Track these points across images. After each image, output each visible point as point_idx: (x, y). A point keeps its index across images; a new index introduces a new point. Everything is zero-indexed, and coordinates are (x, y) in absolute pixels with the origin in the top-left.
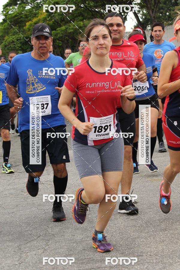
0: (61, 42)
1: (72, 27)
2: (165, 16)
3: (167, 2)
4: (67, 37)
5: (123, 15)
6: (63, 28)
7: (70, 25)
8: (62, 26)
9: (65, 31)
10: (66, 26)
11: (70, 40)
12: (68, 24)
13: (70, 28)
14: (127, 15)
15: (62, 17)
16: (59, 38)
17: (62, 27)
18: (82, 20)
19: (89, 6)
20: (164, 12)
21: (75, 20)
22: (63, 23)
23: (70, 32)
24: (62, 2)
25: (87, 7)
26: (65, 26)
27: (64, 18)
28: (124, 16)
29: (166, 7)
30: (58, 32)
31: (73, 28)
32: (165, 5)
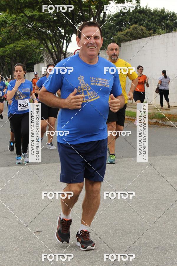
0: (10, 59)
1: (20, 45)
2: (110, 40)
3: (112, 28)
4: (15, 55)
6: (12, 45)
7: (17, 43)
9: (13, 49)
11: (18, 58)
13: (18, 46)
15: (9, 35)
16: (7, 55)
17: (10, 45)
19: (35, 27)
20: (109, 37)
23: (18, 50)
25: (34, 27)
26: (14, 44)
29: (111, 32)
30: (6, 49)
31: (20, 47)
32: (110, 30)
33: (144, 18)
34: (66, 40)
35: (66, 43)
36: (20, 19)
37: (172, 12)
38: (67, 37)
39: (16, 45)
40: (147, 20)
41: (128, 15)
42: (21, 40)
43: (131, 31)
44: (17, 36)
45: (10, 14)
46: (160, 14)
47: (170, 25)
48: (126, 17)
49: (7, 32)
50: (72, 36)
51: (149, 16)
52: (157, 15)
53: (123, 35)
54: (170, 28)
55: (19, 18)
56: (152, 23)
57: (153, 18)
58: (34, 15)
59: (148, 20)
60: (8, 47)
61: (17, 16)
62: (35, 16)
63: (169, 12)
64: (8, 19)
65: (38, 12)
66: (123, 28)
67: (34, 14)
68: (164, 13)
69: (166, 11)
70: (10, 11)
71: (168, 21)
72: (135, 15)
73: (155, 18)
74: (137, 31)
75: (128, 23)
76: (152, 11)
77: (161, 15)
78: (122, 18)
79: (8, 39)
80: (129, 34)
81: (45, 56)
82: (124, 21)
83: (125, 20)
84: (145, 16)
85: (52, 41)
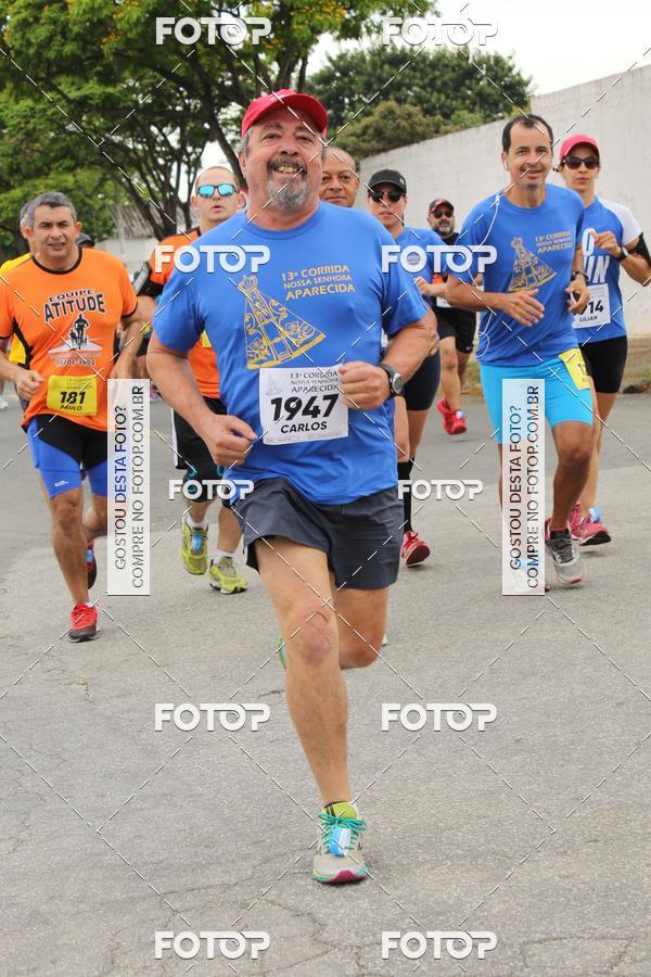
0: (9, 234)
5: (191, 154)
6: (17, 192)
7: (35, 186)
8: (13, 187)
10: (26, 189)
12: (30, 182)
14: (201, 153)
15: (15, 162)
16: (5, 222)
17: (13, 191)
18: (70, 170)
19: (91, 130)
21: (50, 169)
22: (17, 177)
24: (12, 117)
25: (86, 131)
26: (22, 188)
27: (18, 164)
28: (193, 157)
33: (407, 81)
34: (187, 163)
35: (188, 173)
36: (44, 110)
37: (492, 54)
38: (188, 155)
39: (30, 189)
40: (417, 85)
41: (358, 73)
42: (52, 175)
43: (377, 122)
44: (39, 164)
45: (13, 97)
46: (455, 62)
47: (488, 95)
48: (352, 81)
49: (10, 152)
50: (203, 148)
51: (422, 71)
52: (447, 66)
53: (352, 135)
54: (490, 105)
55: (40, 106)
56: (435, 94)
57: (435, 79)
58: (86, 98)
59: (421, 83)
60: (6, 199)
61: (37, 101)
62: (91, 99)
63: (484, 53)
64: (7, 112)
65: (97, 87)
66: (346, 115)
67: (88, 92)
68: (467, 58)
69: (472, 52)
70: (17, 86)
71: (481, 83)
72: (379, 71)
73: (442, 75)
74: (394, 120)
75: (360, 100)
76: (431, 57)
77: (459, 66)
78: (340, 83)
79: (10, 175)
80: (371, 131)
81: (121, 217)
82: (347, 92)
83: (350, 89)
84: (412, 73)
85: (144, 169)
